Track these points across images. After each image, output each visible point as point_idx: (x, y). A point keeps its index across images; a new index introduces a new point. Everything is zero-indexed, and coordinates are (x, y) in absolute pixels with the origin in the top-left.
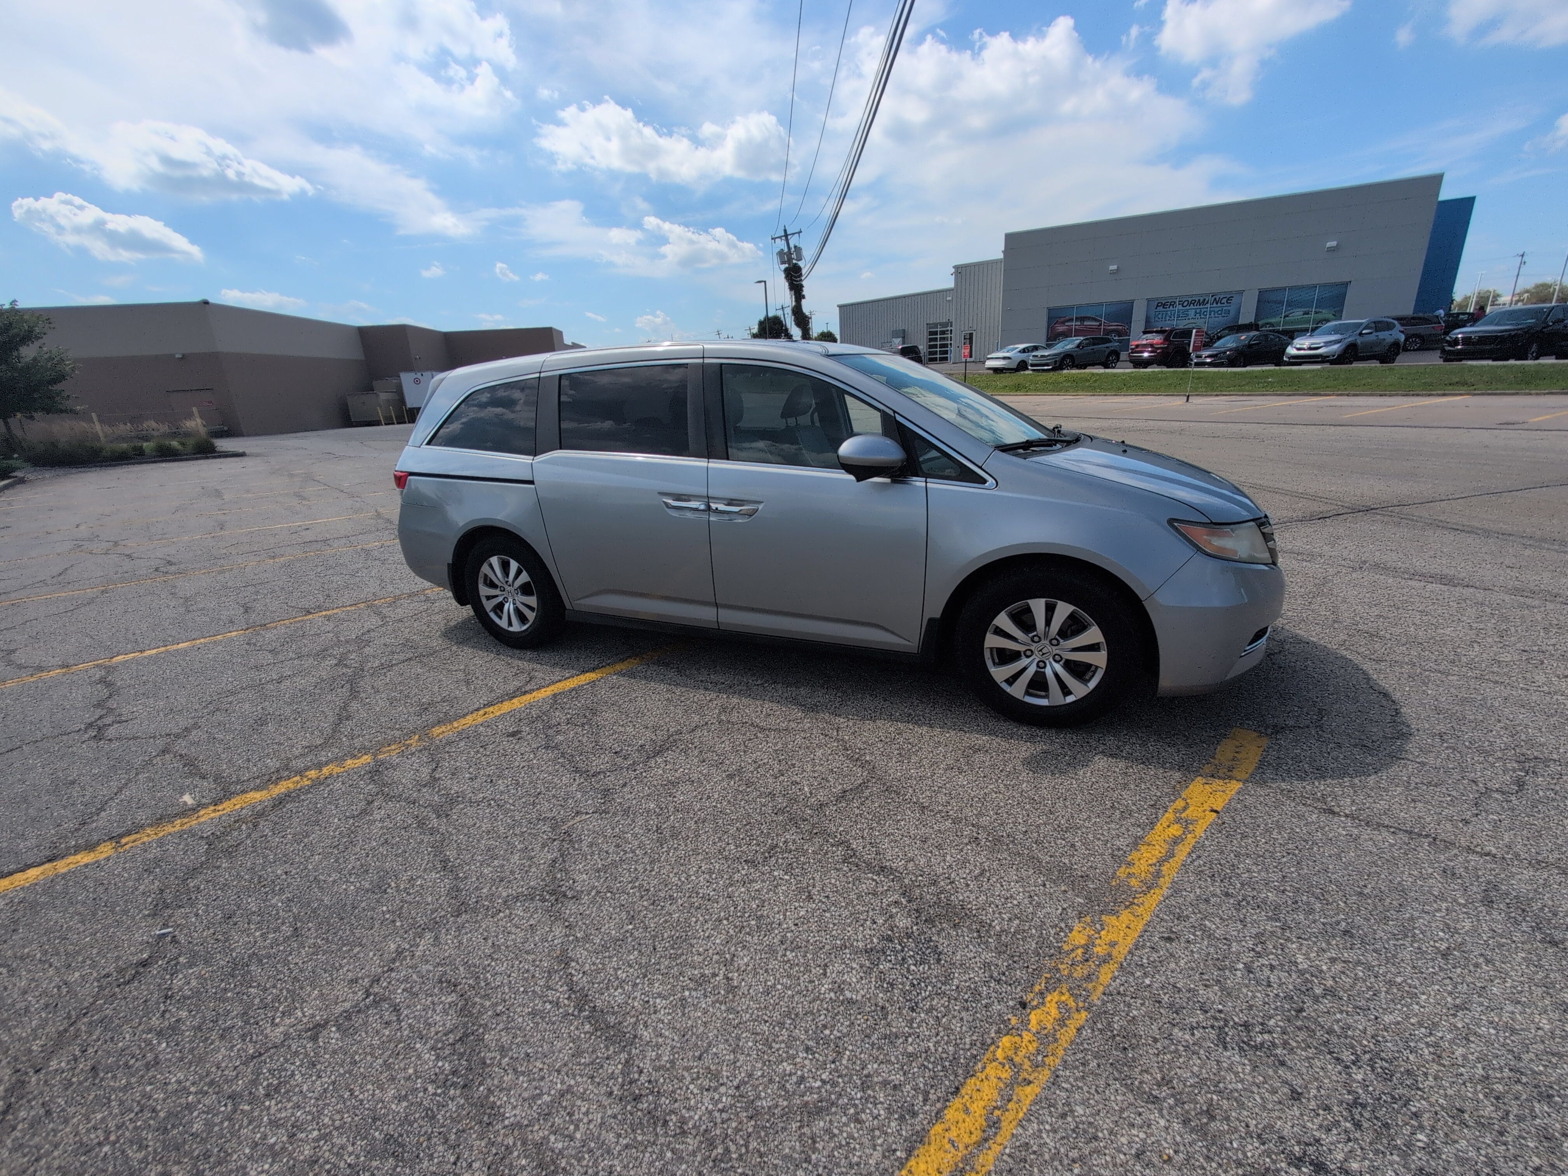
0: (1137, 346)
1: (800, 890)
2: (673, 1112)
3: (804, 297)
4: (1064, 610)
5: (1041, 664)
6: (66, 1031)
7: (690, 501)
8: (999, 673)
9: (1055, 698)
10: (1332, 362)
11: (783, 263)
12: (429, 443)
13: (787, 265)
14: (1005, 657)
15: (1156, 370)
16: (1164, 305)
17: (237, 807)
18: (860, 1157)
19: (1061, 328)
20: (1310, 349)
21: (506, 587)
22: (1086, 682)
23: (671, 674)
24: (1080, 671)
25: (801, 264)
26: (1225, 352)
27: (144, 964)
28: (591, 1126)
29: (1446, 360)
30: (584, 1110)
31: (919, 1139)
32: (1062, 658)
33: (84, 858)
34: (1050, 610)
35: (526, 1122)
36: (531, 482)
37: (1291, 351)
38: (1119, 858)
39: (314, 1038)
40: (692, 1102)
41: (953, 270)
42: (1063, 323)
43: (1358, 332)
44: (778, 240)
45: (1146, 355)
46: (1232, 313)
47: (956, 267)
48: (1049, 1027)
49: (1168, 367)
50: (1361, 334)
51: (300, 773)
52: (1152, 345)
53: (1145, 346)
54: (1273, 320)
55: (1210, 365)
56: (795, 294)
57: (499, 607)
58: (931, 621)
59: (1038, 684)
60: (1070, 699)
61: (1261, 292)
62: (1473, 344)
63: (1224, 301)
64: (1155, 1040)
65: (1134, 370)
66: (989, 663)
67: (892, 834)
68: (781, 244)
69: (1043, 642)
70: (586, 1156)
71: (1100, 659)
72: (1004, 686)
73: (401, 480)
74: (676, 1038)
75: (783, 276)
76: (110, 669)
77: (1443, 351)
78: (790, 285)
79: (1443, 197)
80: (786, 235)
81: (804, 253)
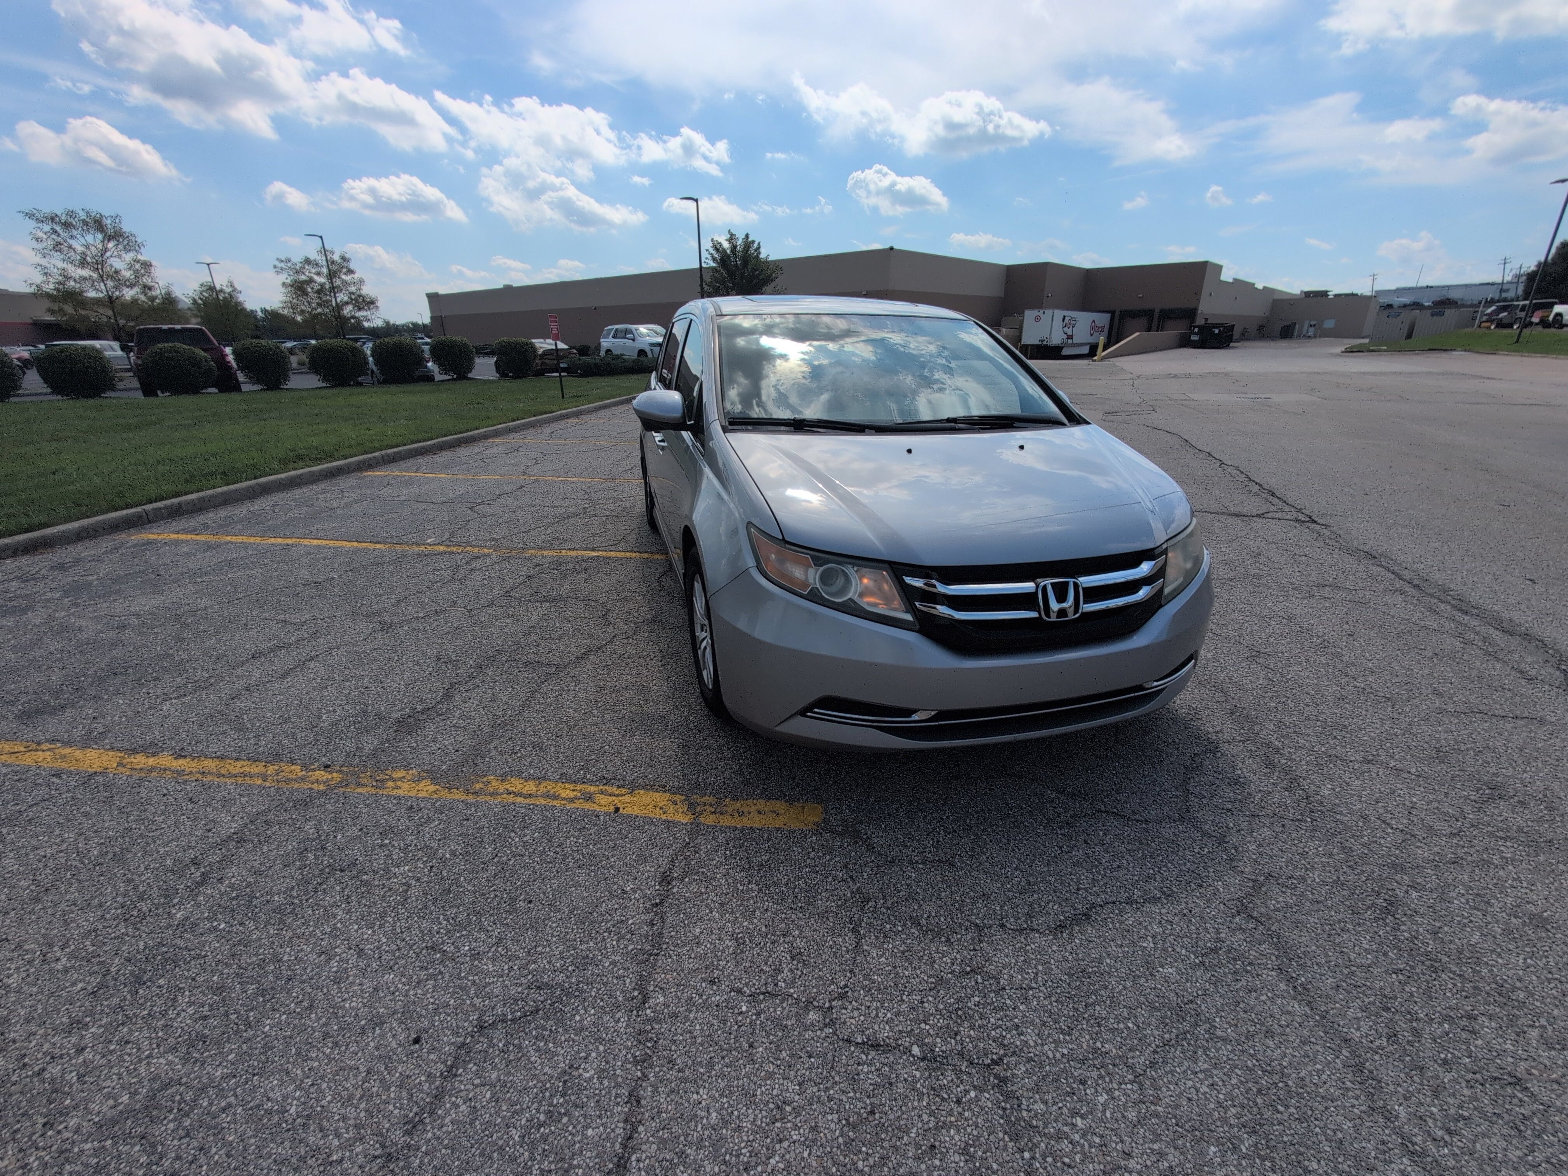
51: (467, 546)
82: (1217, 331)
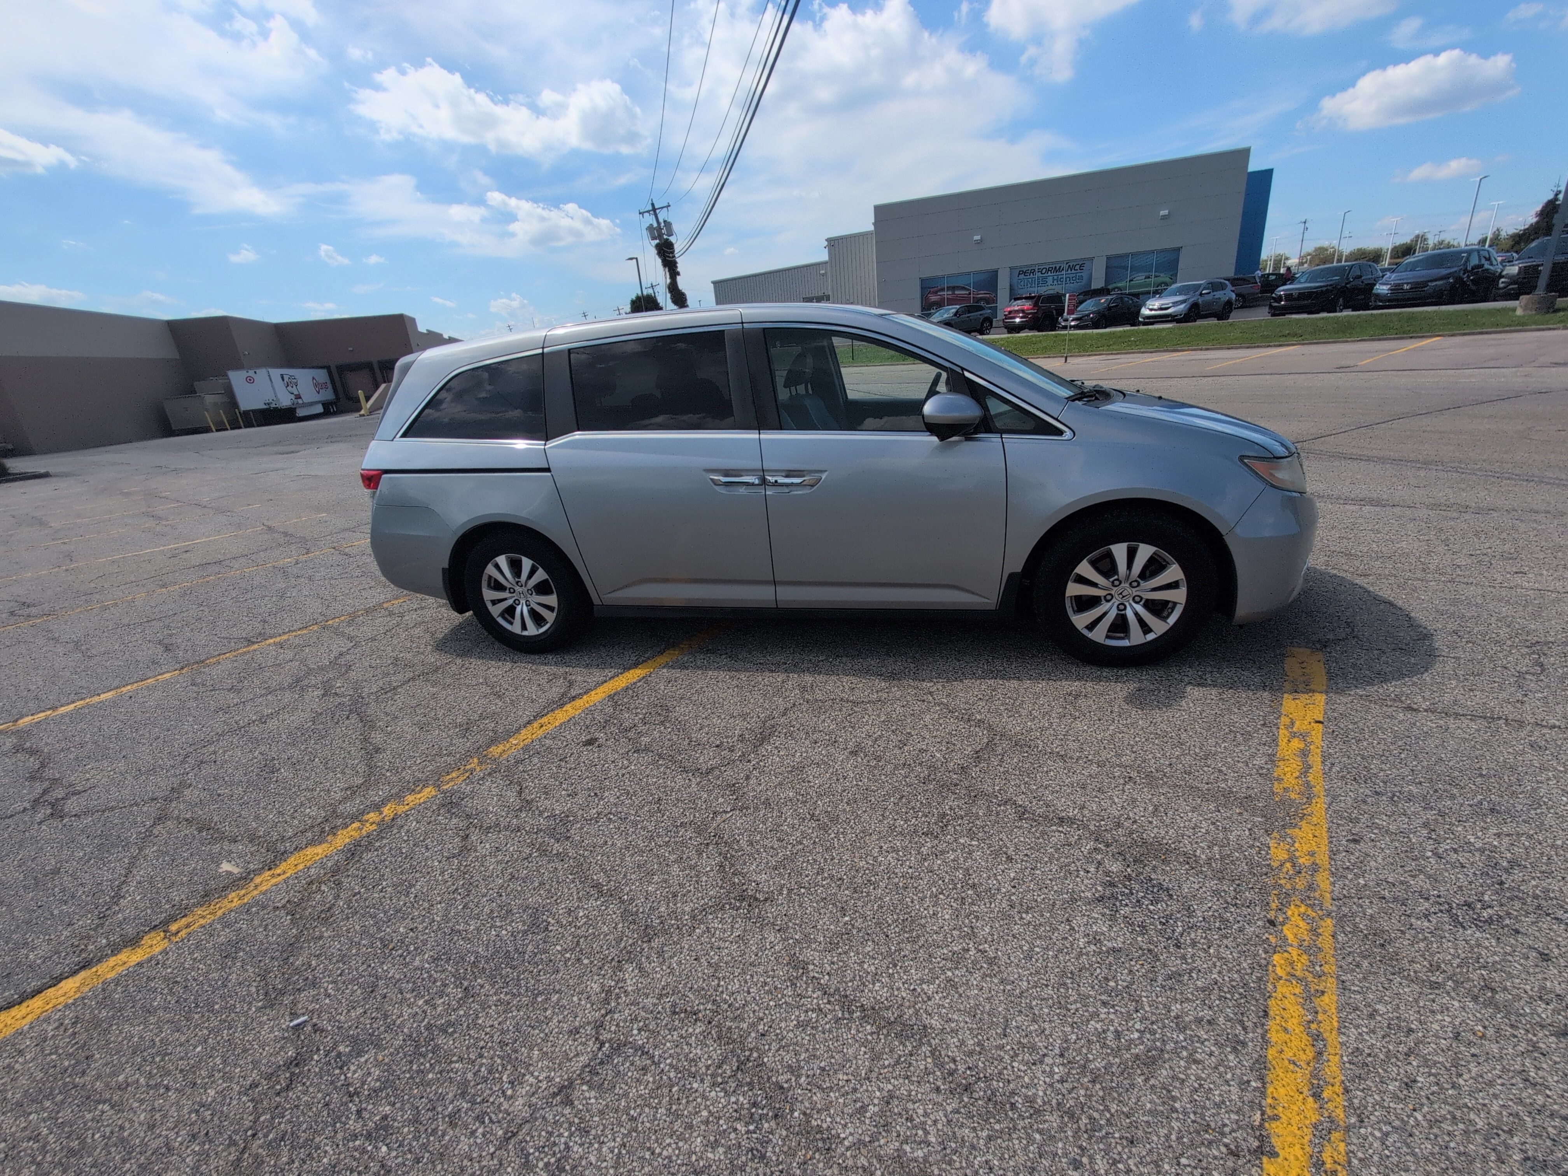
0: (1010, 312)
1: (996, 854)
2: (1013, 1093)
3: (678, 274)
4: (1145, 552)
5: (1122, 607)
6: (239, 1160)
7: (742, 476)
8: (1080, 621)
9: (1137, 637)
10: (1179, 321)
11: (654, 238)
12: (404, 435)
13: (657, 241)
14: (1085, 604)
15: (1030, 334)
16: (1025, 273)
17: (301, 867)
18: (1220, 1095)
19: (933, 298)
20: (1161, 309)
21: (517, 588)
22: (1164, 619)
23: (724, 660)
24: (1158, 608)
25: (672, 239)
26: (1088, 315)
27: (297, 1061)
28: (940, 1126)
29: (1273, 315)
30: (921, 1112)
31: (1261, 1067)
32: (1141, 598)
33: (131, 958)
34: (1131, 554)
35: (867, 1139)
36: (548, 470)
37: (1145, 312)
38: (1266, 776)
39: (568, 1102)
40: (1026, 1079)
41: (826, 243)
42: (936, 293)
43: (1198, 293)
44: (646, 215)
45: (1018, 320)
46: (1084, 281)
47: (829, 240)
48: (1307, 939)
49: (1039, 331)
50: (1201, 294)
51: (354, 818)
52: (1023, 311)
53: (1017, 312)
54: (1119, 285)
55: (1076, 327)
56: (669, 271)
57: (510, 612)
58: (1012, 576)
59: (1120, 626)
60: (1151, 637)
61: (1109, 258)
62: (1295, 299)
63: (1077, 267)
64: (1403, 932)
65: (1009, 335)
66: (1070, 611)
67: (1049, 786)
68: (650, 220)
69: (1123, 585)
70: (955, 1158)
71: (1180, 596)
72: (1085, 632)
73: (371, 479)
74: (967, 1020)
75: (655, 252)
76: (23, 734)
77: (1271, 307)
78: (663, 261)
79: (1251, 168)
80: (654, 210)
81: (675, 227)
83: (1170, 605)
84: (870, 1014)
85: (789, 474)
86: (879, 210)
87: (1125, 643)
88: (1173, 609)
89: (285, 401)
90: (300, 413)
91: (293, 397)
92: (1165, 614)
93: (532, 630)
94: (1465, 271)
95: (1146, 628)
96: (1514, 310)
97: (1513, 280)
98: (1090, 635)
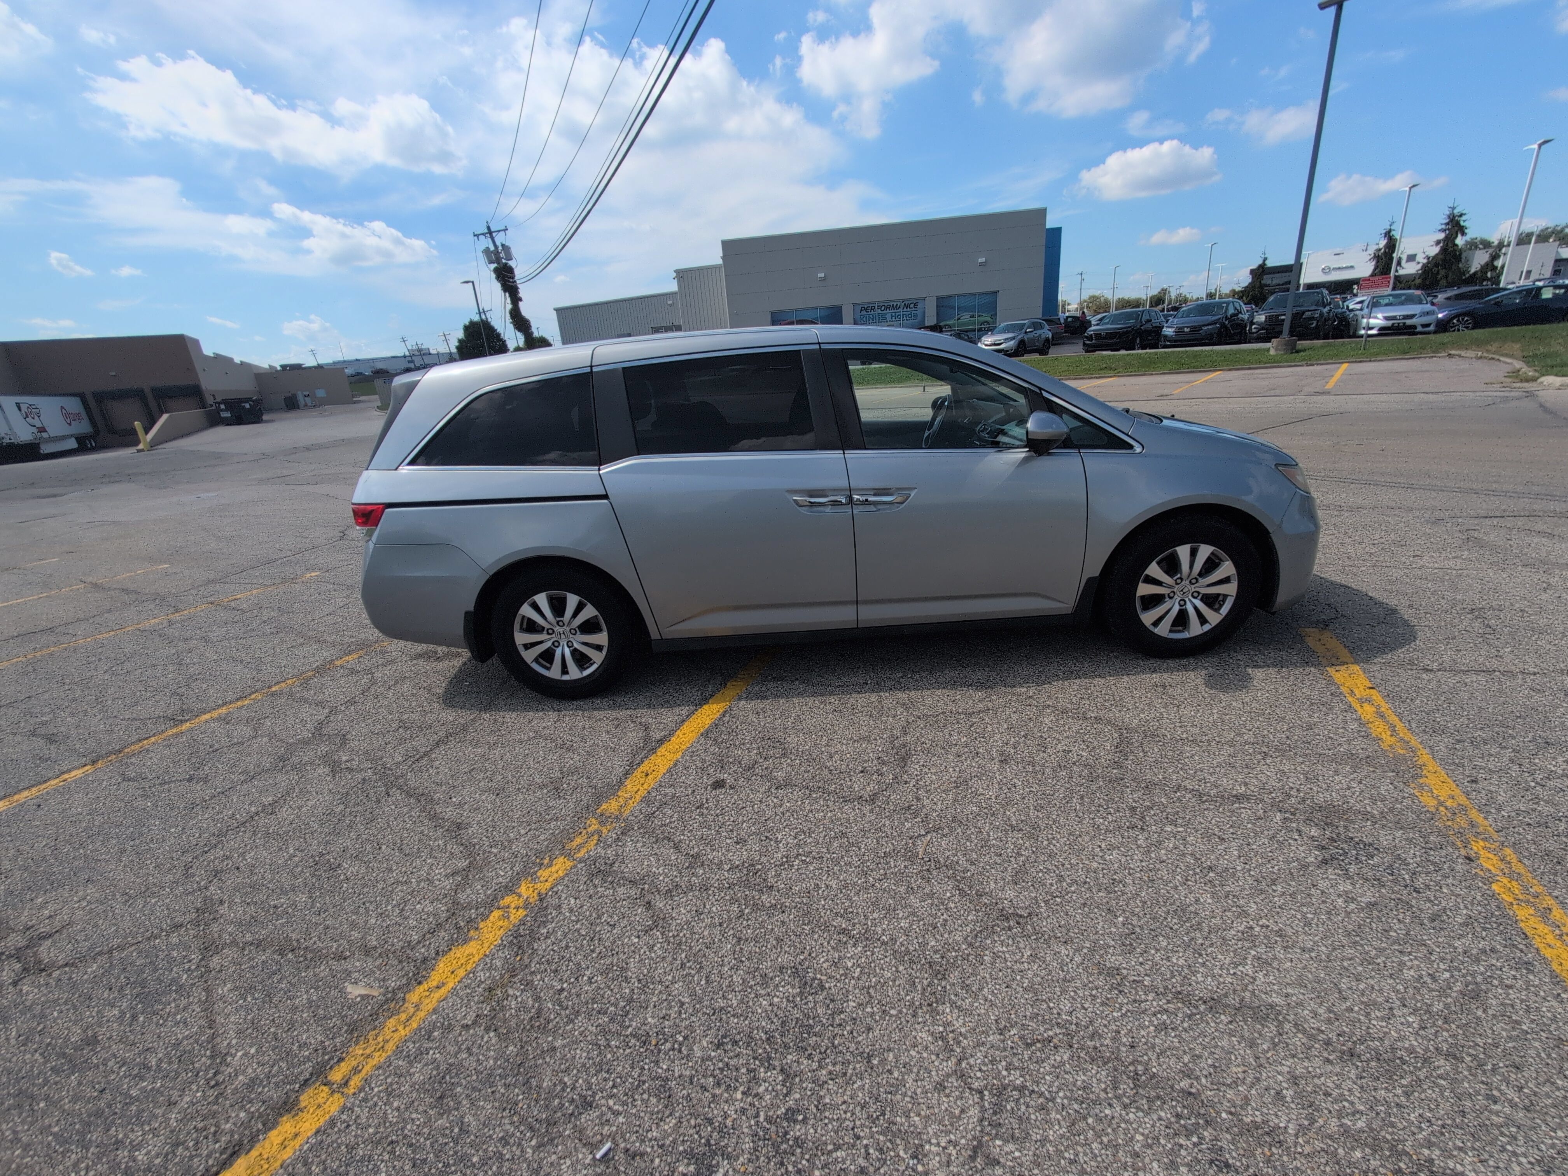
1: (1207, 836)
2: (1393, 1049)
3: (521, 300)
4: (1205, 551)
5: (1182, 603)
7: (827, 495)
8: (1148, 618)
9: (1195, 629)
10: (1010, 355)
11: (491, 262)
12: (411, 464)
13: (496, 265)
14: (1152, 602)
16: (866, 309)
17: (461, 973)
18: (1548, 1011)
20: (995, 344)
21: (557, 629)
22: (1217, 610)
24: (1213, 601)
25: (512, 263)
28: (1357, 1094)
29: (1087, 351)
30: (1331, 1085)
31: (1558, 980)
32: (1200, 594)
33: (301, 1126)
34: (1194, 554)
35: (1306, 1122)
36: (605, 497)
37: (981, 346)
38: (1368, 737)
40: (1394, 1034)
41: (675, 275)
43: (1023, 331)
44: (482, 237)
46: (919, 318)
47: (678, 272)
48: (1504, 867)
50: (1026, 332)
51: (488, 906)
54: (948, 323)
56: (510, 296)
57: (547, 656)
58: (1090, 580)
59: (1181, 620)
60: (1207, 628)
61: (939, 299)
62: (1105, 338)
63: (912, 306)
65: (861, 367)
66: (1139, 610)
68: (486, 243)
69: (1183, 582)
71: (1231, 589)
72: (1151, 628)
73: (368, 515)
75: (494, 276)
77: (1084, 344)
78: (503, 286)
79: (1048, 227)
80: (490, 232)
81: (514, 251)
82: (247, 406)
83: (1221, 598)
84: (1214, 1004)
85: (879, 492)
86: (728, 246)
87: (1186, 635)
88: (1224, 601)
89: (24, 434)
90: (46, 449)
91: (35, 430)
92: (1217, 606)
93: (575, 673)
94: (1227, 318)
95: (1203, 620)
96: (1268, 350)
97: (1262, 327)
98: (1156, 631)
